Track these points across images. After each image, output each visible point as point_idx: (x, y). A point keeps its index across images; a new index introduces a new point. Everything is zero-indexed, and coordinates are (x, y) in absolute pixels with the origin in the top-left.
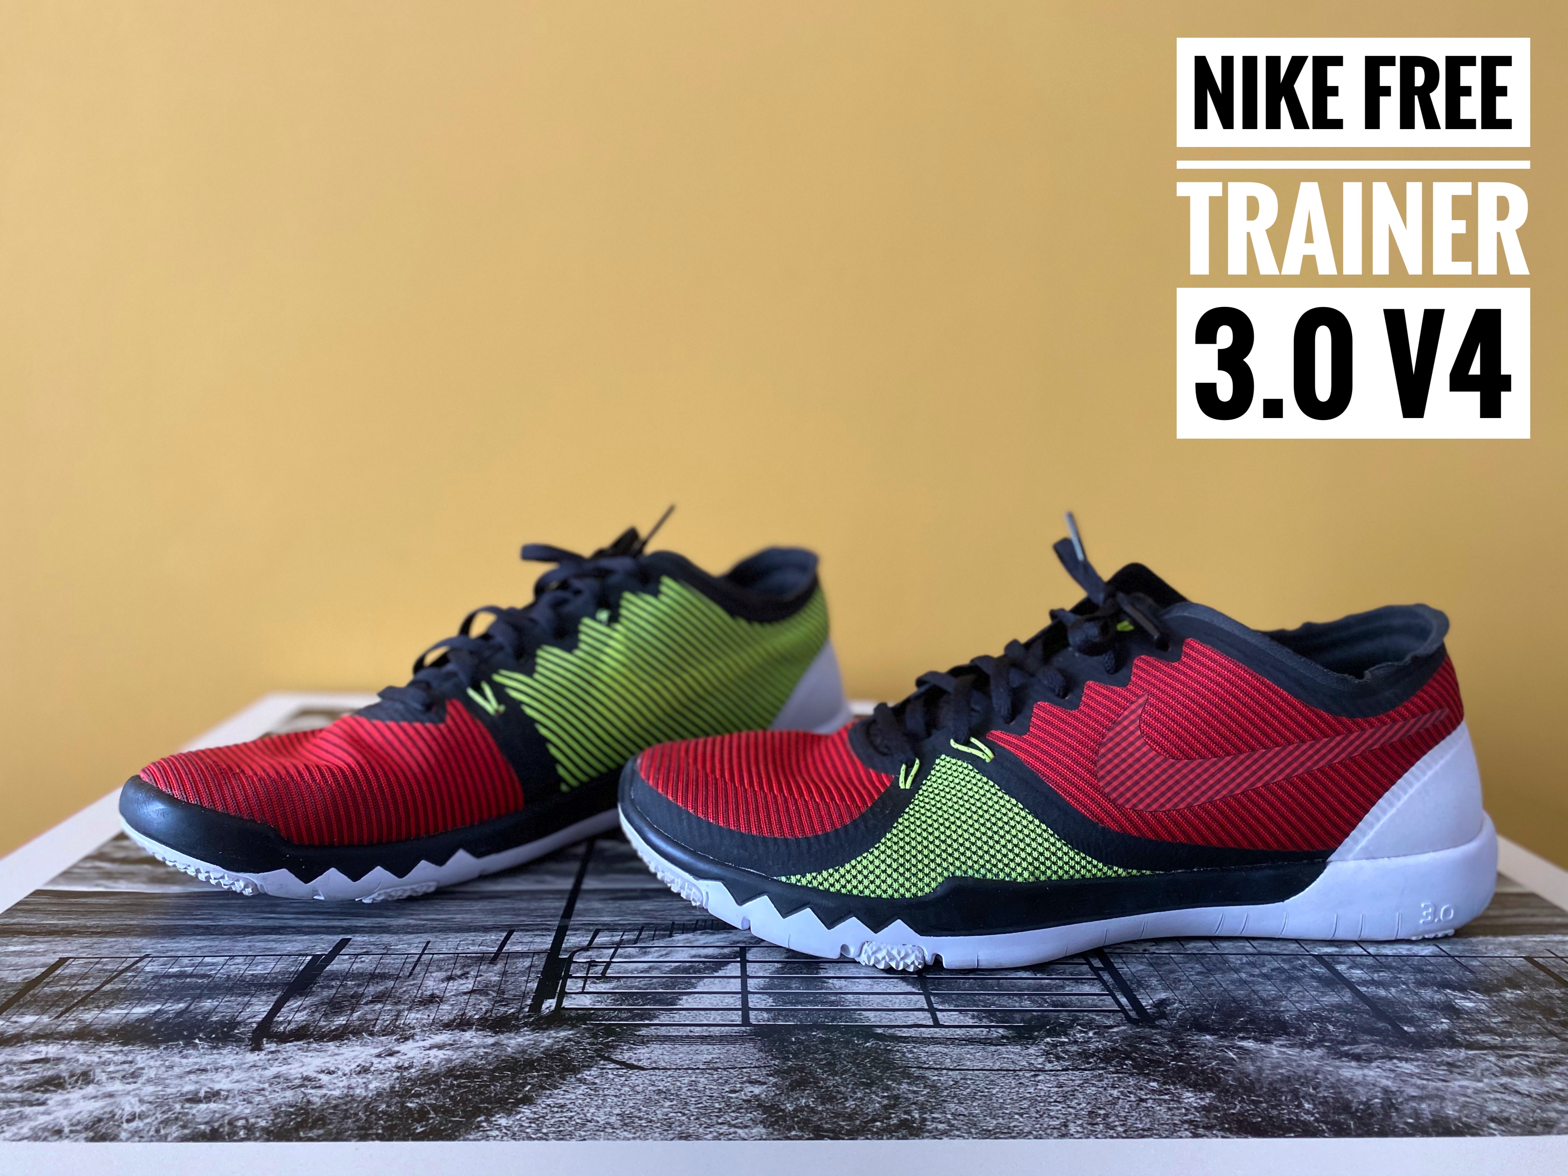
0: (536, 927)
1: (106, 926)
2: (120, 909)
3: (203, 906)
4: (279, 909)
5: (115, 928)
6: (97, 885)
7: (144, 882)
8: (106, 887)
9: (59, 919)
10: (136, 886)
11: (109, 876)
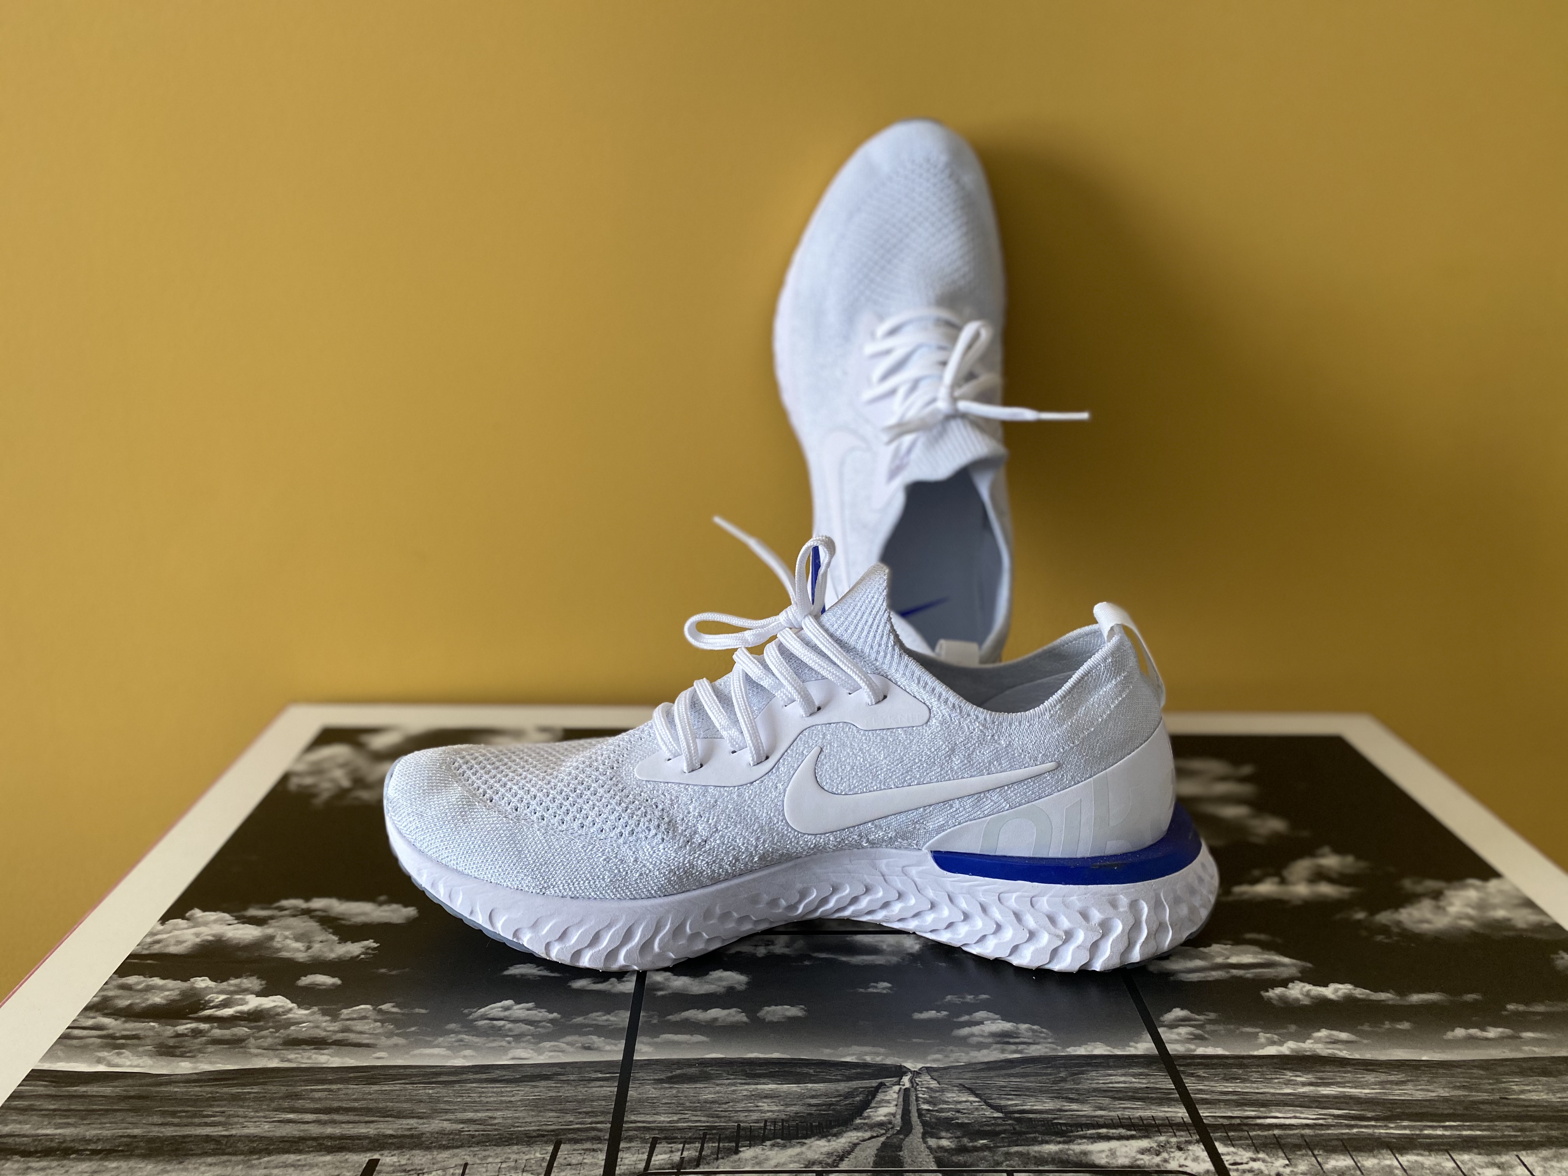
0: (584, 1135)
1: (106, 1140)
2: (122, 1106)
3: (214, 1099)
4: (300, 1103)
5: (117, 1142)
6: (99, 1061)
7: (150, 1055)
8: (109, 1065)
9: (58, 1126)
10: (140, 1061)
11: (114, 1042)
